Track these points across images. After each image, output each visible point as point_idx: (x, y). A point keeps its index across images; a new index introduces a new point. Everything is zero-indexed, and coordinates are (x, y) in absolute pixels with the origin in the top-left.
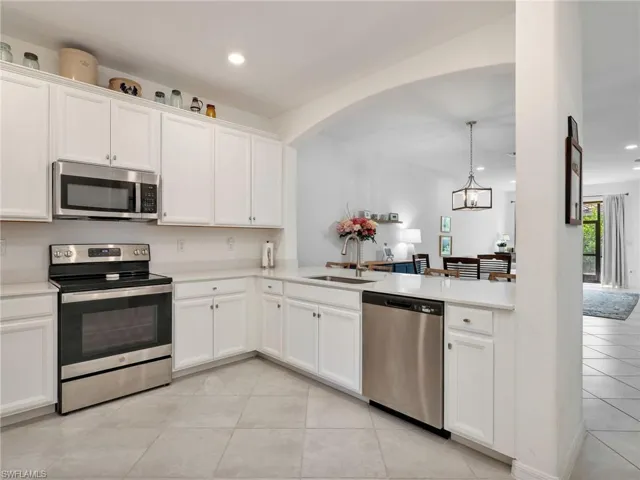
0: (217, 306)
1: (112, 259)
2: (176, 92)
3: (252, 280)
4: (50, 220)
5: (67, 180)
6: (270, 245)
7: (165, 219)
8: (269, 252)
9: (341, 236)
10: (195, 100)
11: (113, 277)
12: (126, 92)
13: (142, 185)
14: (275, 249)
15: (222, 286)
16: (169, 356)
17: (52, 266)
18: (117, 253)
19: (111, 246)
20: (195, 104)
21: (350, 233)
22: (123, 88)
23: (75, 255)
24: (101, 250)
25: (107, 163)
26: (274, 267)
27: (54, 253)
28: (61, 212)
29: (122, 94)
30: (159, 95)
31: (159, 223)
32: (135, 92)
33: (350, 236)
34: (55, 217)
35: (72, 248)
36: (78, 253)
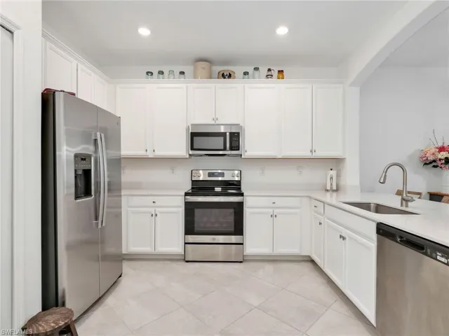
0: (276, 216)
1: (220, 179)
2: (256, 69)
3: (305, 200)
4: (188, 157)
5: (193, 135)
6: (333, 173)
7: (246, 154)
8: (331, 178)
9: (426, 164)
10: (269, 70)
11: (218, 189)
12: (225, 78)
13: (230, 133)
14: (338, 176)
15: (279, 201)
16: (242, 244)
17: (193, 181)
18: (222, 175)
19: (220, 171)
20: (269, 73)
21: (434, 161)
22: (223, 76)
23: (202, 176)
24: (213, 173)
25: (213, 122)
26: (337, 190)
27: (193, 174)
28: (191, 152)
29: (223, 80)
30: (246, 73)
31: (243, 157)
32: (230, 76)
33: (434, 164)
34: (190, 155)
35: (201, 172)
36: (204, 174)
